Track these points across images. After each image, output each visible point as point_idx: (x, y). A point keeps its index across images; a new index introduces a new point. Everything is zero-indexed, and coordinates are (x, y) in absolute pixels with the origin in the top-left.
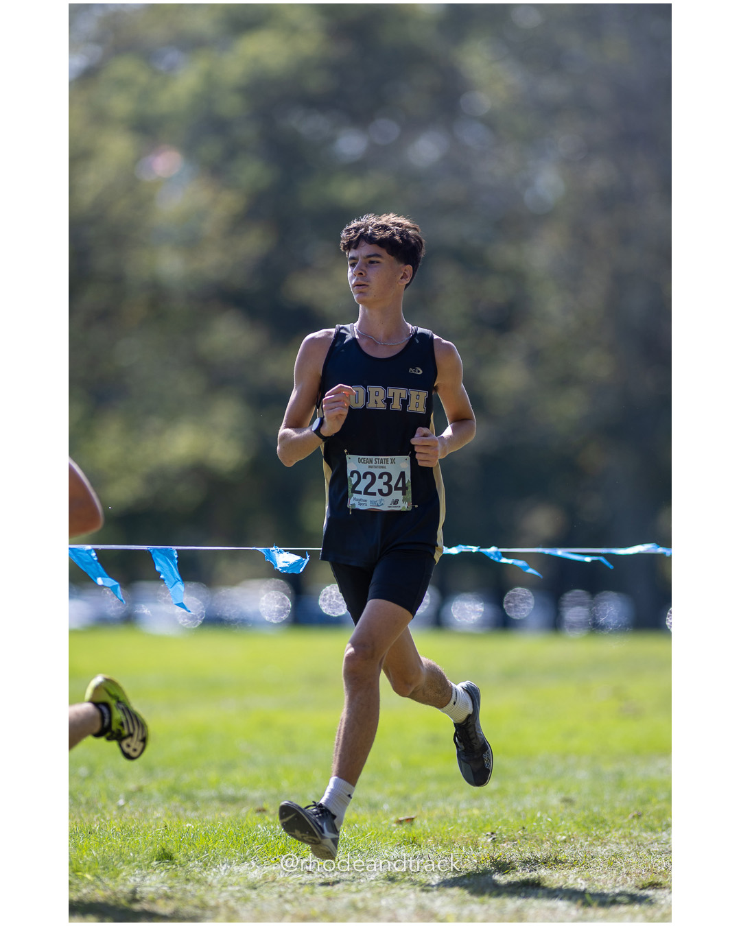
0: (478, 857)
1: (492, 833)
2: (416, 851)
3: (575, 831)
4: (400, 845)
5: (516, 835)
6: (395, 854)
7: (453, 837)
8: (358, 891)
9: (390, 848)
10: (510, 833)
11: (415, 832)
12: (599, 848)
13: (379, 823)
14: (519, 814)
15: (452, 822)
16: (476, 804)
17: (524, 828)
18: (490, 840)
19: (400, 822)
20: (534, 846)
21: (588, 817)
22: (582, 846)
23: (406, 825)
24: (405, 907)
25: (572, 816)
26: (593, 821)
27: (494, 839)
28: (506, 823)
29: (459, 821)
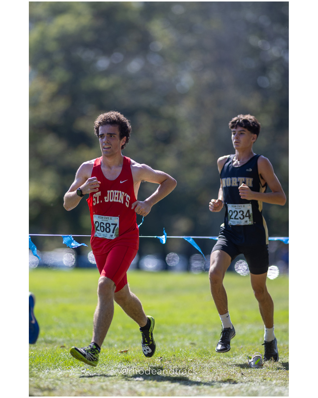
1: (161, 357)
2: (128, 364)
3: (196, 357)
4: (122, 362)
5: (171, 358)
6: (119, 366)
7: (144, 359)
8: (104, 382)
9: (117, 363)
10: (168, 358)
11: (128, 356)
12: (206, 364)
13: (113, 352)
14: (172, 349)
17: (174, 355)
18: (160, 360)
19: (122, 352)
20: (179, 363)
21: (201, 351)
22: (199, 363)
23: (124, 353)
24: (124, 388)
25: (195, 350)
26: (203, 353)
27: (161, 360)
28: (166, 353)
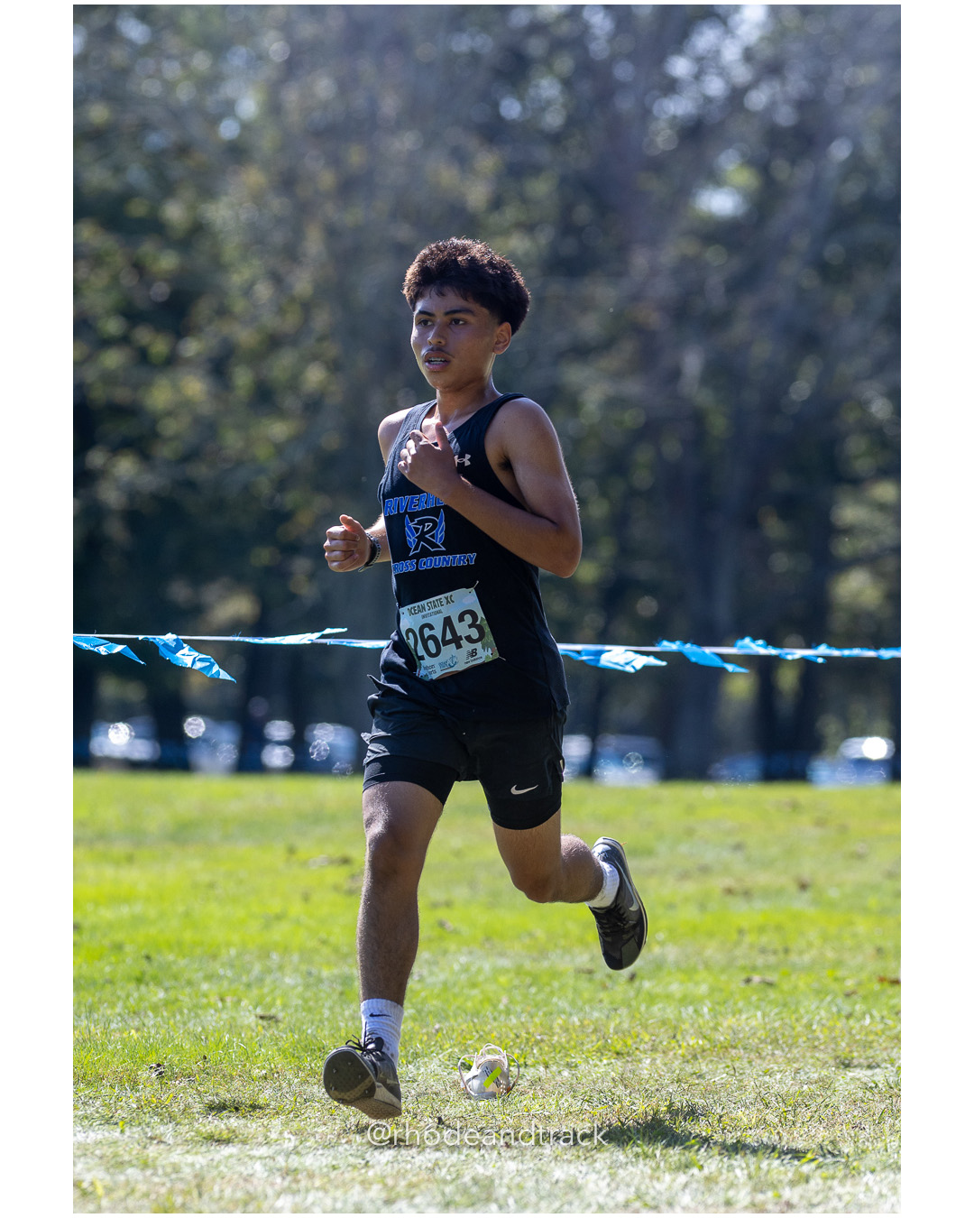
0: (138, 1100)
1: (159, 1065)
3: (279, 1062)
5: (195, 1067)
7: (100, 1071)
10: (184, 1065)
12: (316, 1087)
14: (197, 1038)
15: (100, 1048)
16: (136, 1023)
17: (205, 1058)
18: (154, 1075)
20: (221, 1085)
21: (299, 1041)
22: (290, 1085)
25: (276, 1041)
26: (306, 1049)
27: (160, 1073)
28: (178, 1049)
29: (110, 1048)
